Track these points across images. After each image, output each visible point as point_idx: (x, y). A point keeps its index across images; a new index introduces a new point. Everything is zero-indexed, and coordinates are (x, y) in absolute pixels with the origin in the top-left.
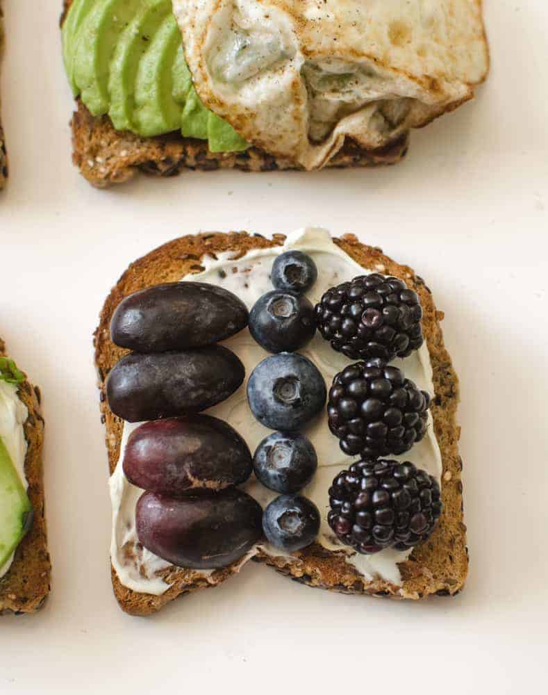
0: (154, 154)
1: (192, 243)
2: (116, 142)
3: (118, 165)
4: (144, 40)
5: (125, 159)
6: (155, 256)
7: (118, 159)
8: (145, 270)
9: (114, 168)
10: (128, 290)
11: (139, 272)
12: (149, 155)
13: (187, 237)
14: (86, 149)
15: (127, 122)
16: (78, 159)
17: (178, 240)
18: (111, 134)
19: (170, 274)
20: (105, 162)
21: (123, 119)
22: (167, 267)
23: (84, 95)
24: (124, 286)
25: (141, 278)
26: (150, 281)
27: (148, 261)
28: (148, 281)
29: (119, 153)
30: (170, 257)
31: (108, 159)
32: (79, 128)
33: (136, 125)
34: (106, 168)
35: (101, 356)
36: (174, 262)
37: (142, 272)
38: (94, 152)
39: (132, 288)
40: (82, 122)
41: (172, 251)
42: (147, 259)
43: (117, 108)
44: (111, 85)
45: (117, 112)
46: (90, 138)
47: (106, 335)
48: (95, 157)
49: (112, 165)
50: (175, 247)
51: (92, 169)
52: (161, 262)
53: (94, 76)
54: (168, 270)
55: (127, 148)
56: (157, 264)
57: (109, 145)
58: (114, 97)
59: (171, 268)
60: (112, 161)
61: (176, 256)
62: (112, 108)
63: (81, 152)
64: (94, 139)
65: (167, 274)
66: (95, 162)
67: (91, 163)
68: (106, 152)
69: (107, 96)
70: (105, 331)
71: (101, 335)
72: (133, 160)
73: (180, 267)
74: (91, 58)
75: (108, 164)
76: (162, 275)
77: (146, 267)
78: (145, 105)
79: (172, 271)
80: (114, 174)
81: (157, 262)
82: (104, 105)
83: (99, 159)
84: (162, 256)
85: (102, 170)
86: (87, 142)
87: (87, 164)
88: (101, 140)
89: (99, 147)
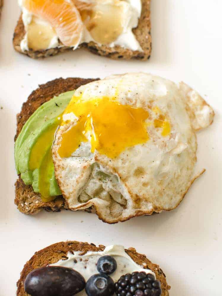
1: (63, 246)
2: (34, 197)
3: (34, 207)
5: (37, 205)
6: (46, 250)
7: (34, 204)
8: (42, 256)
9: (32, 208)
10: (34, 264)
11: (39, 257)
13: (61, 243)
14: (21, 199)
15: (39, 190)
16: (17, 202)
17: (57, 244)
18: (32, 193)
19: (53, 259)
20: (28, 205)
21: (38, 188)
22: (52, 256)
23: (22, 175)
24: (32, 262)
25: (40, 259)
26: (44, 262)
27: (44, 252)
29: (35, 201)
30: (53, 251)
31: (30, 204)
32: (19, 188)
34: (29, 208)
35: (20, 293)
36: (55, 253)
38: (24, 200)
39: (35, 264)
40: (20, 186)
41: (54, 249)
42: (43, 251)
43: (36, 183)
45: (36, 185)
46: (23, 194)
47: (22, 284)
48: (25, 202)
49: (32, 207)
50: (56, 247)
51: (23, 207)
52: (49, 253)
53: (27, 168)
54: (52, 257)
55: (38, 200)
56: (47, 254)
57: (31, 197)
58: (35, 178)
59: (54, 256)
60: (32, 205)
61: (56, 251)
62: (33, 183)
63: (19, 200)
64: (25, 194)
65: (51, 259)
66: (24, 205)
67: (22, 205)
68: (30, 200)
69: (32, 177)
70: (22, 282)
71: (20, 284)
72: (41, 205)
73: (57, 256)
74: (26, 160)
75: (30, 206)
76: (49, 259)
77: (42, 255)
79: (53, 258)
80: (32, 211)
81: (47, 253)
82: (30, 181)
83: (26, 203)
84: (50, 250)
85: (27, 208)
86: (21, 195)
87: (21, 205)
88: (27, 195)
89: (27, 198)
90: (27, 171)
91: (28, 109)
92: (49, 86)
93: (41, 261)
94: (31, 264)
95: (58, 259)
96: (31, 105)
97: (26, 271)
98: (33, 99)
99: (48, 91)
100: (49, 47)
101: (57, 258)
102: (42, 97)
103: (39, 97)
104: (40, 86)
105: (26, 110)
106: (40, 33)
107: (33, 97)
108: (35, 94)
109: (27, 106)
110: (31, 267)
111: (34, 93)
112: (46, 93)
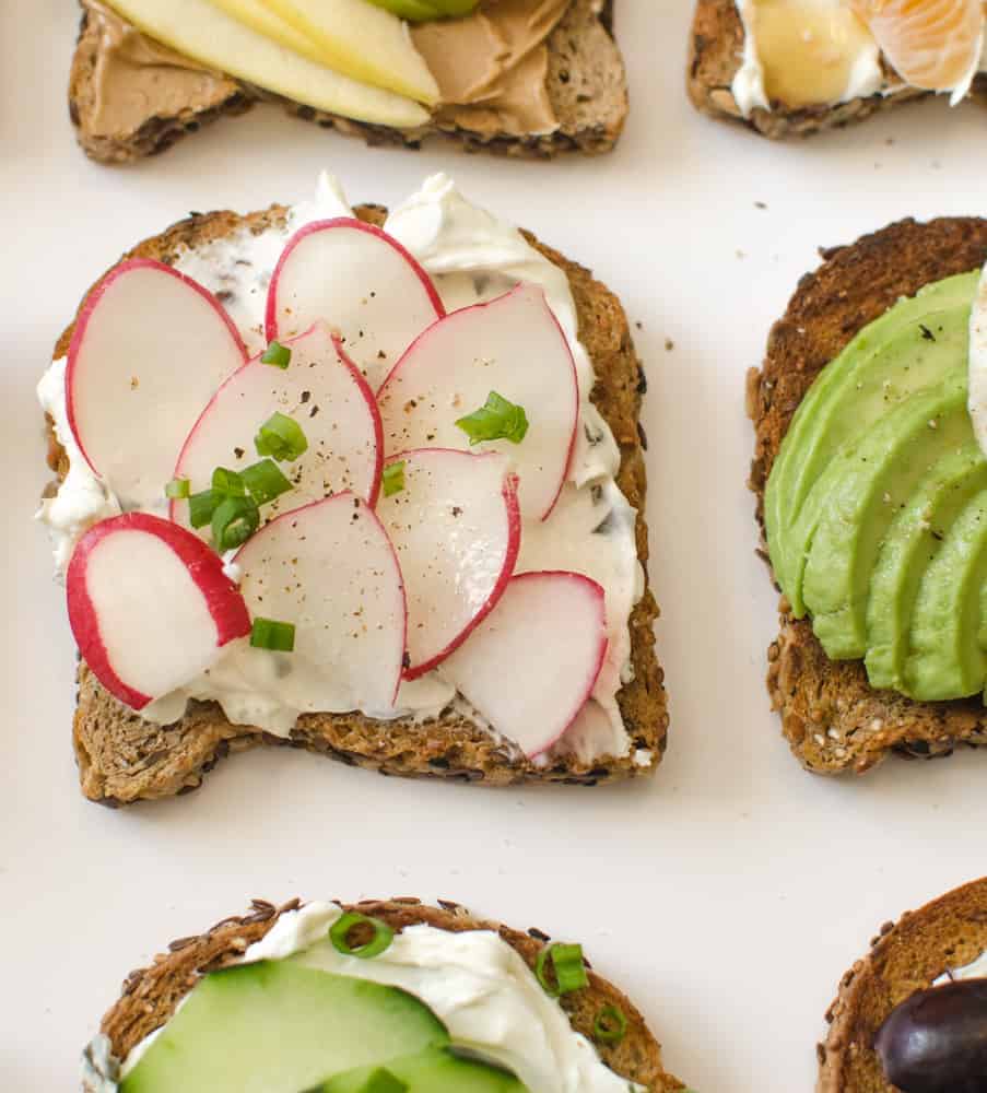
0: (928, 729)
2: (861, 705)
3: (868, 746)
4: (935, 538)
5: (880, 736)
6: (932, 912)
7: (868, 735)
8: (918, 938)
9: (860, 750)
10: (890, 972)
11: (908, 940)
12: (920, 728)
14: (815, 715)
15: (896, 678)
16: (797, 732)
17: (971, 886)
18: (854, 689)
19: (959, 947)
20: (844, 740)
21: (890, 672)
22: (951, 934)
23: (819, 624)
24: (882, 966)
26: (926, 960)
27: (922, 923)
28: (922, 958)
29: (869, 723)
30: (958, 916)
31: (850, 733)
32: (800, 674)
33: (909, 682)
34: (846, 749)
36: (966, 924)
37: (913, 941)
38: (827, 720)
39: (897, 969)
40: (805, 665)
41: (961, 906)
42: (920, 919)
43: (883, 652)
44: (873, 613)
45: (882, 664)
46: (819, 694)
47: (854, 1052)
48: (827, 729)
49: (856, 747)
50: (967, 899)
51: (822, 749)
52: (944, 925)
53: (849, 597)
54: (956, 939)
55: (881, 716)
56: (937, 928)
57: (851, 709)
58: (876, 634)
59: (962, 935)
60: (858, 738)
61: (970, 913)
62: (870, 653)
63: (805, 719)
64: (825, 696)
65: (953, 946)
66: (827, 736)
67: (821, 740)
68: (847, 721)
69: (865, 630)
70: (853, 1045)
71: (847, 1052)
72: (894, 738)
73: (975, 934)
74: (843, 564)
75: (850, 744)
76: (945, 947)
77: (919, 933)
78: (931, 652)
79: (962, 942)
80: (862, 763)
81: (935, 924)
82: (858, 646)
83: (833, 733)
84: (946, 914)
85: (840, 752)
86: (813, 704)
87: (815, 741)
88: (836, 700)
89: (835, 710)
90: (848, 609)
91: (795, 352)
92: (867, 256)
93: (914, 956)
94: (879, 970)
95: (978, 947)
96: (807, 334)
97: (862, 1001)
98: (809, 307)
99: (867, 276)
100: (849, 95)
101: (976, 943)
102: (845, 300)
103: (832, 301)
104: (828, 255)
105: (788, 354)
106: (806, 35)
107: (809, 300)
108: (816, 287)
109: (791, 338)
110: (881, 983)
111: (808, 284)
112: (857, 283)
